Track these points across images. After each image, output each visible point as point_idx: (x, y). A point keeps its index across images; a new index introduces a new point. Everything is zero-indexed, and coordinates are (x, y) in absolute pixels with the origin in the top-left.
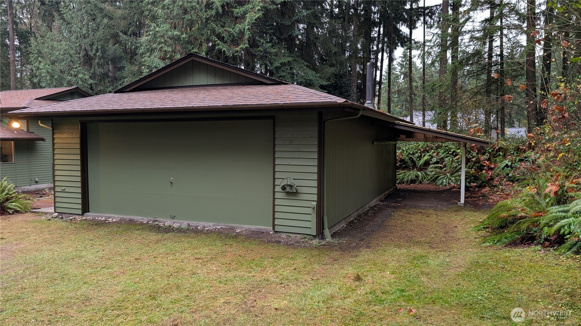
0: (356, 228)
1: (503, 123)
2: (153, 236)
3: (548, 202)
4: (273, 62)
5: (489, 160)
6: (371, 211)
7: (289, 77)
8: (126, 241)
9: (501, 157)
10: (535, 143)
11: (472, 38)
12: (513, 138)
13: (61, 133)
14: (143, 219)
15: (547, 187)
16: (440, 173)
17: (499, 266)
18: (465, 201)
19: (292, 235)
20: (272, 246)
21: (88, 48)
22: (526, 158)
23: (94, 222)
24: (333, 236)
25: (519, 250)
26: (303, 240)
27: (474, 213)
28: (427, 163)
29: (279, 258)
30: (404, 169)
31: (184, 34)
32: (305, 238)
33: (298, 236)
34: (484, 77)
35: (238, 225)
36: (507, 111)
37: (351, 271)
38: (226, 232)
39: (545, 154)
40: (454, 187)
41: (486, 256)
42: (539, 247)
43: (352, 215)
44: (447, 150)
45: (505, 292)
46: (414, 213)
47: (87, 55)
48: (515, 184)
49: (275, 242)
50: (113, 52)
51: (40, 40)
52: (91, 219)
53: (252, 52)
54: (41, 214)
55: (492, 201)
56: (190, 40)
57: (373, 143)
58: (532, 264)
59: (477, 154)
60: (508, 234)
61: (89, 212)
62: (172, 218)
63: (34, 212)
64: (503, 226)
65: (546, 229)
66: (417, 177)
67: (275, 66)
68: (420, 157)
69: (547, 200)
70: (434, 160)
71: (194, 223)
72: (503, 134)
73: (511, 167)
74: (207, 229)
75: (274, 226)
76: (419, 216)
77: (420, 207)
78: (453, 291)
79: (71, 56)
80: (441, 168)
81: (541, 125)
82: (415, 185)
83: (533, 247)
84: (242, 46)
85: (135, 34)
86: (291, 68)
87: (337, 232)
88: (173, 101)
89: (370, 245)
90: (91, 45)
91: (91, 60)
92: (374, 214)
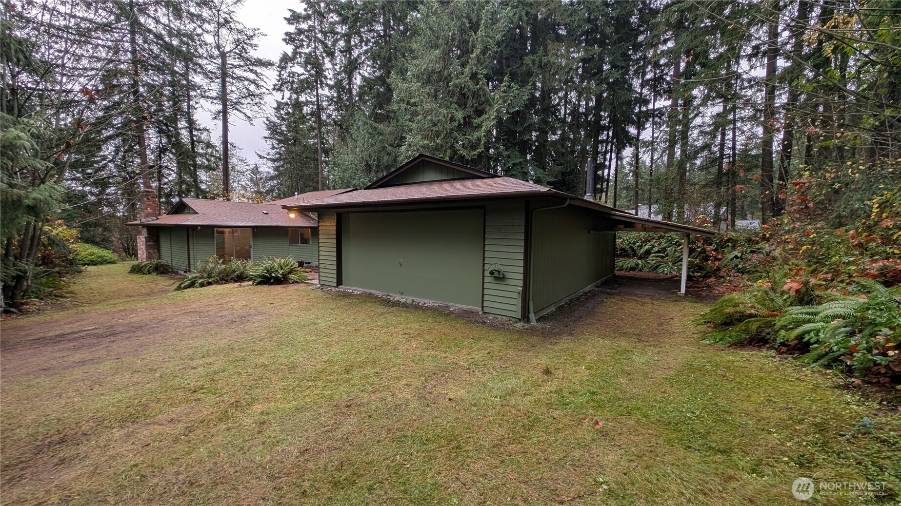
0: (564, 313)
1: (733, 214)
2: (381, 309)
3: (785, 300)
4: (505, 164)
5: (715, 250)
6: (584, 297)
8: (357, 312)
9: (730, 248)
10: (770, 235)
11: (702, 133)
12: (744, 230)
13: (322, 222)
14: (379, 293)
15: (786, 283)
16: (661, 262)
17: (719, 372)
18: (686, 291)
19: (498, 316)
20: (477, 327)
21: (368, 159)
22: (758, 249)
23: (344, 293)
24: (538, 320)
25: (746, 353)
26: (508, 322)
27: (696, 305)
28: (648, 253)
29: (479, 339)
30: (624, 257)
31: (432, 143)
32: (510, 320)
33: (504, 318)
34: (714, 170)
35: (452, 304)
36: (738, 203)
37: (543, 361)
38: (442, 310)
39: (782, 246)
40: (676, 276)
41: (704, 358)
42: (772, 353)
43: (563, 300)
44: (670, 241)
45: (724, 411)
46: (629, 300)
47: (367, 165)
48: (746, 276)
49: (481, 323)
50: (386, 161)
51: (336, 154)
52: (342, 291)
53: (488, 155)
54: (310, 285)
55: (717, 292)
56: (438, 147)
57: (589, 232)
58: (762, 375)
59: (703, 244)
60: (734, 332)
61: (342, 285)
62: (401, 294)
63: (306, 283)
64: (728, 322)
65: (783, 333)
66: (637, 265)
68: (641, 247)
69: (785, 298)
70: (656, 249)
71: (417, 300)
72: (733, 225)
73: (741, 258)
74: (426, 305)
75: (483, 307)
76: (632, 305)
77: (635, 295)
78: (656, 400)
79: (356, 165)
80: (662, 257)
81: (777, 215)
82: (634, 273)
83: (764, 352)
84: (478, 150)
85: (400, 146)
86: (522, 168)
87: (544, 316)
88: (402, 194)
89: (574, 331)
90: (370, 156)
91: (370, 168)
92: (587, 299)
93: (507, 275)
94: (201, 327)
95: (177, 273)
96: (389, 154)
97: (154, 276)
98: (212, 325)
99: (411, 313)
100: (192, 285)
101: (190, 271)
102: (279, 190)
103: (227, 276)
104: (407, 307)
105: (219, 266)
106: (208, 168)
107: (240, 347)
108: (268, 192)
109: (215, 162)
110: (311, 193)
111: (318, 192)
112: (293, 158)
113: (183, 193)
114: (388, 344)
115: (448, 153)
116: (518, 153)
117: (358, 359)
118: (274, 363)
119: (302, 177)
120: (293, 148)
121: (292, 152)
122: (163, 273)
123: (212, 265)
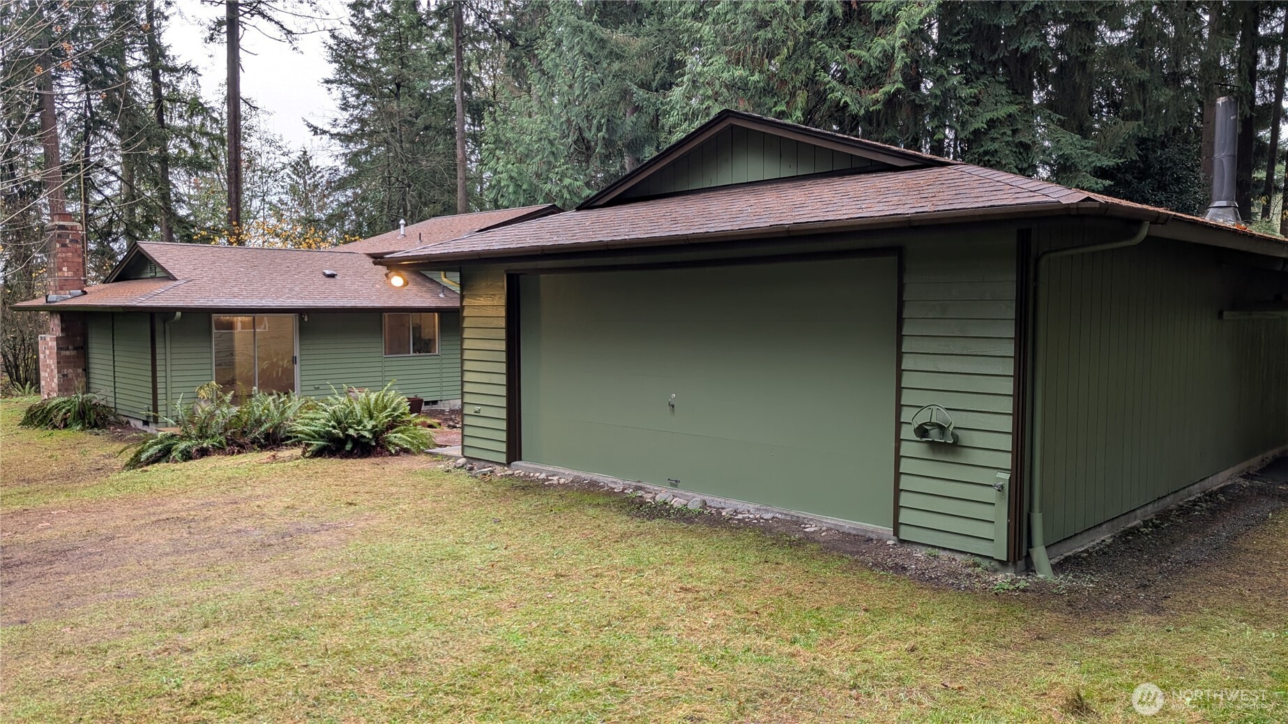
0: (1139, 550)
2: (621, 523)
4: (967, 121)
6: (1204, 505)
7: (1007, 152)
8: (560, 529)
13: (475, 296)
14: (615, 483)
19: (941, 553)
20: (880, 579)
21: (584, 125)
23: (525, 481)
24: (1058, 568)
26: (969, 570)
29: (885, 612)
31: (757, 74)
32: (976, 565)
33: (958, 557)
35: (810, 515)
37: (1069, 677)
38: (781, 529)
43: (1138, 512)
47: (581, 140)
49: (891, 568)
50: (629, 128)
51: (499, 116)
52: (522, 475)
53: (914, 100)
54: (439, 458)
56: (771, 85)
57: (1220, 316)
61: (520, 459)
62: (672, 485)
63: (431, 453)
67: (972, 129)
71: (715, 501)
74: (740, 516)
75: (897, 525)
79: (551, 143)
84: (887, 88)
85: (667, 86)
86: (1015, 132)
87: (1076, 557)
88: (675, 221)
89: (1166, 603)
90: (588, 117)
91: (588, 148)
92: (1213, 512)
93: (966, 438)
94: (194, 556)
95: (126, 425)
96: (637, 109)
97: (75, 434)
98: (218, 553)
99: (700, 536)
100: (164, 455)
101: (156, 421)
102: (359, 213)
103: (244, 433)
104: (690, 520)
105: (225, 409)
106: (195, 165)
107: (286, 607)
108: (332, 220)
109: (209, 150)
110: (439, 219)
111: (457, 218)
112: (393, 130)
113: (137, 226)
114: (641, 614)
115: (801, 99)
116: (1003, 90)
117: (567, 649)
118: (365, 648)
119: (414, 179)
120: (394, 104)
121: (391, 115)
122: (96, 425)
123: (208, 407)
